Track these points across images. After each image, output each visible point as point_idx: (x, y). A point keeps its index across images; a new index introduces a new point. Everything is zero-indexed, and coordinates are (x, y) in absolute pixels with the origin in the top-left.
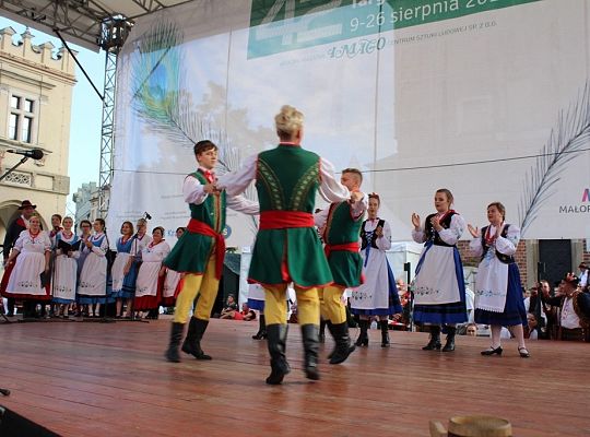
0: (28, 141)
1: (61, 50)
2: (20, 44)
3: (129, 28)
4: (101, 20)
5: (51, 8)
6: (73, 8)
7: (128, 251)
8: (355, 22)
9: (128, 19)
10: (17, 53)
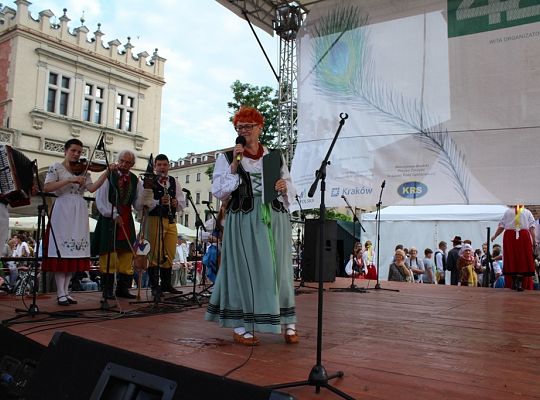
0: (130, 130)
1: (153, 58)
2: (123, 53)
9: (302, 6)
10: (121, 60)
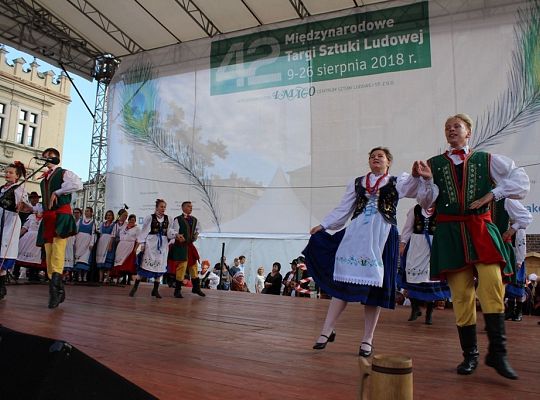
0: (32, 145)
1: (60, 77)
2: (29, 71)
3: (116, 64)
4: (95, 57)
5: (58, 47)
6: (75, 47)
7: (110, 233)
8: (290, 73)
9: (116, 58)
10: (26, 77)
